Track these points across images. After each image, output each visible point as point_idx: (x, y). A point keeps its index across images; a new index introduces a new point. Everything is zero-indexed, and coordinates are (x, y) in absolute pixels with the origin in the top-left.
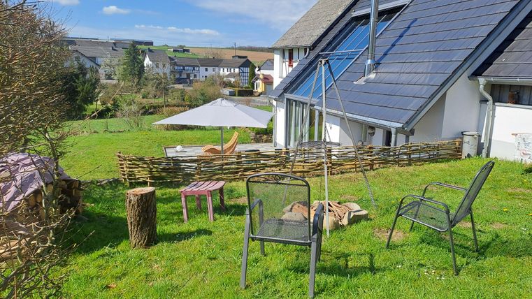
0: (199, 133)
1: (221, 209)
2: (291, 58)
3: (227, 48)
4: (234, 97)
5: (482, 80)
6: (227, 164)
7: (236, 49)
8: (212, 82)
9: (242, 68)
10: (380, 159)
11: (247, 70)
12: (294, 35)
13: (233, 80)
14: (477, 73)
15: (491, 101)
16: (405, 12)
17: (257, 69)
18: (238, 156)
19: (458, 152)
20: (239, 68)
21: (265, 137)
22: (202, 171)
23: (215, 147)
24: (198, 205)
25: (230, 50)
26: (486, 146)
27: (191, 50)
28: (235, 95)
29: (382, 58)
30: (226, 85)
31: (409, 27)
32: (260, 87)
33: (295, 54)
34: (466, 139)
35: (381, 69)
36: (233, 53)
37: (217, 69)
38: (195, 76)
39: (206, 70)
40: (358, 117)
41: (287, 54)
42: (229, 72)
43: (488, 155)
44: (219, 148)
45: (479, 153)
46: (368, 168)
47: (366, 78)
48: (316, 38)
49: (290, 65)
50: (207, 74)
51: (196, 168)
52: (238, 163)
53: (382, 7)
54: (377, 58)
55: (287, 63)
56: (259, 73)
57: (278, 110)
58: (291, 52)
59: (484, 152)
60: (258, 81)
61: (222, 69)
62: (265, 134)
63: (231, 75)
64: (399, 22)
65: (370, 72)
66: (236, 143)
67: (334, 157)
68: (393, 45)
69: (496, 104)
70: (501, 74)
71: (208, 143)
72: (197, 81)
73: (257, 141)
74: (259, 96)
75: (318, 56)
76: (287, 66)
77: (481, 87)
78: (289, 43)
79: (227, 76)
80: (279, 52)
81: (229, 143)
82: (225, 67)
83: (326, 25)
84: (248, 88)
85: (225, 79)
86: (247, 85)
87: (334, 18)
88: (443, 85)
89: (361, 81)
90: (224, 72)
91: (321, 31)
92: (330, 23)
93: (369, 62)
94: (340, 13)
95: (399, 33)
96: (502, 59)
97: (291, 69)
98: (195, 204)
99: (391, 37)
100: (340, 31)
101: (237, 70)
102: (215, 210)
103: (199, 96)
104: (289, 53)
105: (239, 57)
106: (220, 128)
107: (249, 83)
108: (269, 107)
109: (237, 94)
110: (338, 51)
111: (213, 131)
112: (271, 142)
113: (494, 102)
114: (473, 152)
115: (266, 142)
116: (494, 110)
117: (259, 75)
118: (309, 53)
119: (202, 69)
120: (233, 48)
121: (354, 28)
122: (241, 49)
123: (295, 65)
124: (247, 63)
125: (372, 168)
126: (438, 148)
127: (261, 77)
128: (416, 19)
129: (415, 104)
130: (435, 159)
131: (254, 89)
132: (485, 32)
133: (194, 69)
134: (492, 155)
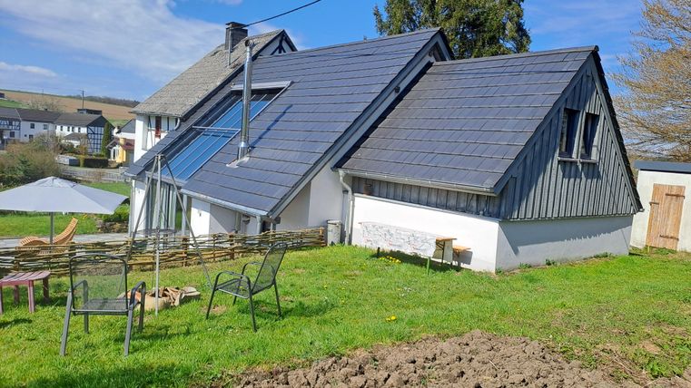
0: (16, 221)
1: (45, 301)
2: (158, 127)
3: (70, 97)
4: (77, 169)
5: (341, 172)
6: (55, 256)
7: (84, 99)
8: (42, 144)
9: (92, 128)
10: (241, 248)
11: (101, 130)
12: (163, 100)
13: (76, 143)
14: (338, 166)
15: (350, 192)
16: (284, 95)
17: (116, 130)
18: (72, 247)
19: (322, 240)
20: (87, 127)
21: (118, 225)
22: (22, 266)
23: (41, 239)
24: (15, 298)
25: (75, 101)
26: (347, 235)
27: (6, 94)
28: (78, 165)
29: (256, 142)
30: (65, 150)
31: (284, 113)
32: (119, 155)
33: (164, 123)
34: (330, 227)
35: (256, 153)
36: (79, 104)
37: (51, 126)
38: (12, 134)
39: (33, 127)
40: (227, 203)
41: (153, 122)
42: (71, 132)
43: (350, 243)
44: (46, 240)
45: (342, 241)
46: (228, 257)
47: (239, 161)
48: (189, 108)
49: (158, 135)
50: (32, 132)
51: (12, 262)
52: (70, 255)
53: (255, 86)
54: (251, 141)
55: (154, 133)
56: (118, 135)
57: (137, 192)
58: (158, 119)
59: (347, 239)
60: (117, 148)
61: (59, 127)
62: (119, 221)
63: (73, 136)
64: (277, 105)
65: (243, 156)
66: (74, 233)
67: (191, 247)
68: (269, 129)
69: (355, 194)
70: (356, 168)
71: (30, 233)
72: (14, 142)
73: (106, 230)
74: (117, 167)
75: (190, 130)
76: (154, 136)
77: (341, 178)
78: (156, 109)
79: (68, 137)
80: (142, 118)
81: (63, 233)
82: (65, 124)
83: (202, 95)
84: (100, 155)
85: (63, 141)
86: (99, 152)
87: (212, 87)
88: (306, 175)
89: (234, 165)
90: (63, 131)
91: (195, 101)
92: (206, 93)
93: (242, 145)
94: (218, 84)
95: (275, 116)
96: (358, 153)
97: (158, 140)
98: (13, 298)
99: (267, 119)
100: (218, 105)
101: (84, 130)
102: (36, 303)
103: (16, 164)
104: (156, 121)
105: (90, 112)
106: (51, 214)
107: (103, 149)
108: (125, 187)
109: (82, 163)
110: (214, 128)
111: (39, 217)
112: (127, 232)
113: (353, 193)
114: (336, 240)
115: (119, 232)
116: (354, 200)
117: (119, 139)
118: (180, 125)
119: (25, 126)
120: (78, 98)
121: (233, 102)
122: (92, 99)
123: (163, 135)
124: (101, 122)
125: (232, 258)
126: (302, 236)
127: (122, 142)
128: (291, 106)
129: (280, 192)
130: (299, 247)
131: (109, 157)
132: (342, 127)
133: (11, 124)
134: (353, 243)
